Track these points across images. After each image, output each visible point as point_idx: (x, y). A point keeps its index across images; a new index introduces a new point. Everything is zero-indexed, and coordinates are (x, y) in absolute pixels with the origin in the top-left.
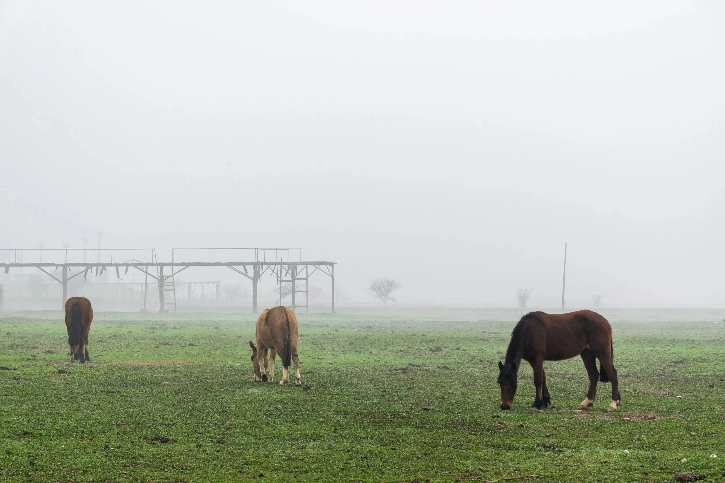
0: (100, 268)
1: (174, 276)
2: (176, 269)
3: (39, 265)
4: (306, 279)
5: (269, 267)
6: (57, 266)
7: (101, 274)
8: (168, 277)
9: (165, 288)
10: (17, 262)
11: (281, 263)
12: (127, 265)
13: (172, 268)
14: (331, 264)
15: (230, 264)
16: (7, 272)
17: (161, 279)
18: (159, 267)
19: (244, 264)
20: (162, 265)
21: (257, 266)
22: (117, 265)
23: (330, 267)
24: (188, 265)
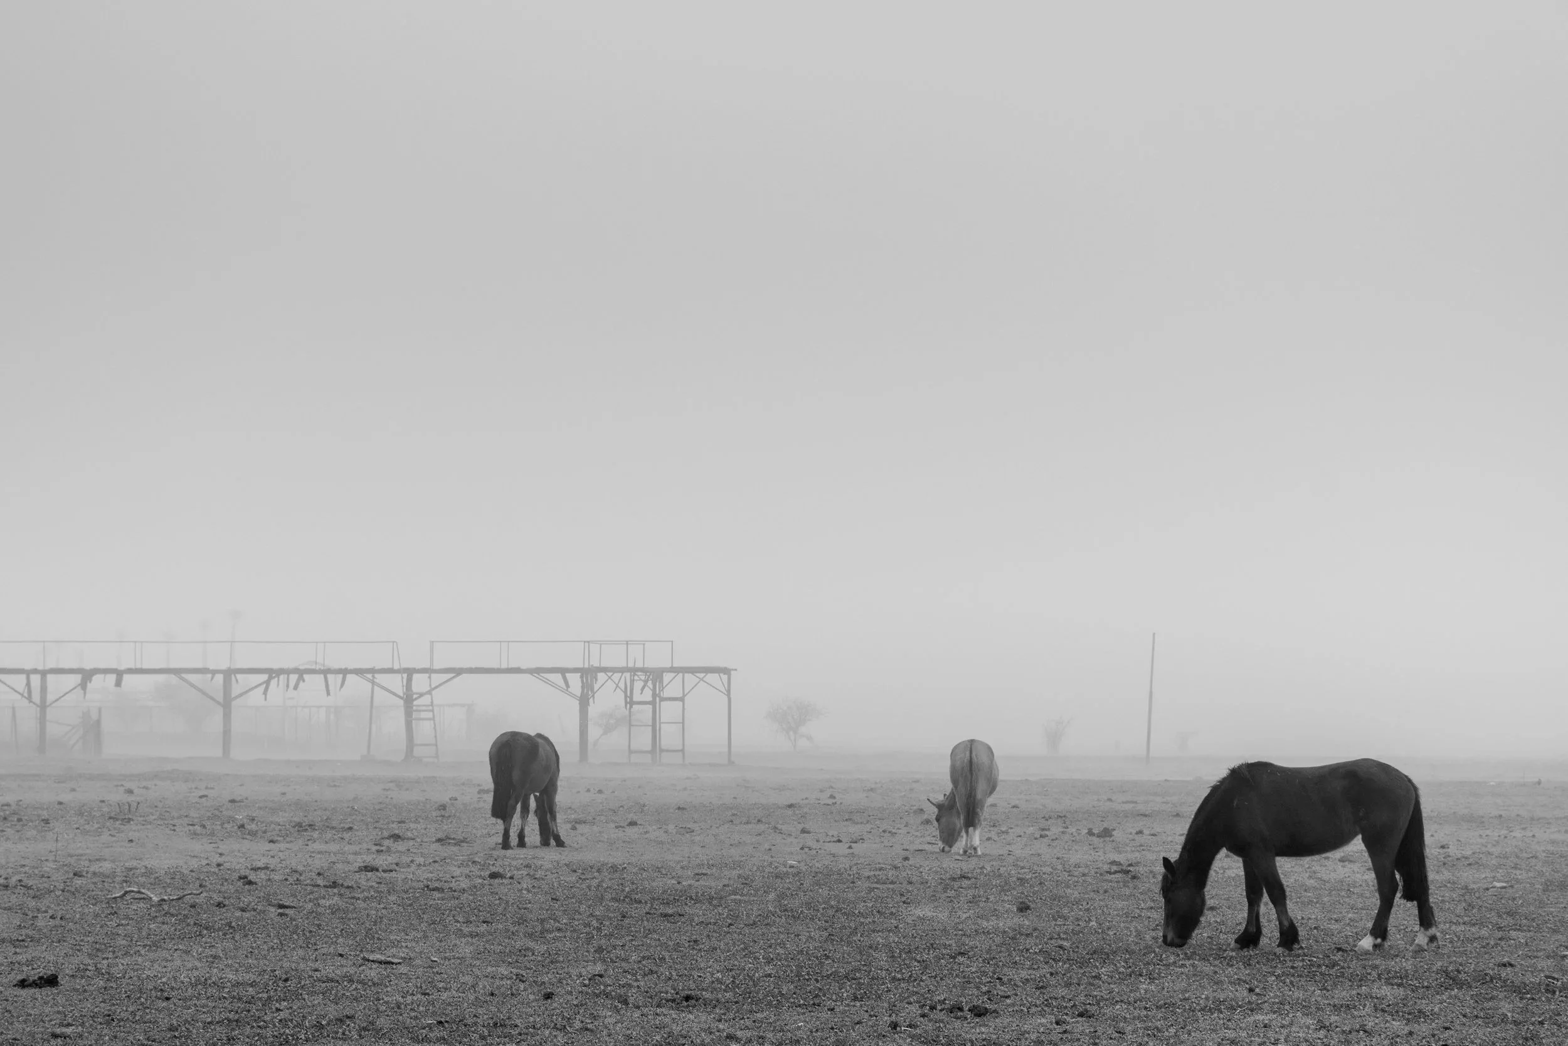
0: (294, 678)
1: (433, 692)
2: (437, 678)
3: (177, 672)
4: (682, 699)
5: (610, 678)
6: (214, 672)
7: (296, 688)
8: (421, 695)
9: (414, 715)
10: (139, 666)
11: (634, 671)
12: (344, 672)
13: (430, 677)
14: (726, 671)
15: (537, 671)
16: (118, 683)
17: (409, 699)
18: (405, 676)
19: (563, 671)
20: (410, 672)
21: (588, 674)
22: (326, 672)
23: (725, 677)
24: (458, 672)
